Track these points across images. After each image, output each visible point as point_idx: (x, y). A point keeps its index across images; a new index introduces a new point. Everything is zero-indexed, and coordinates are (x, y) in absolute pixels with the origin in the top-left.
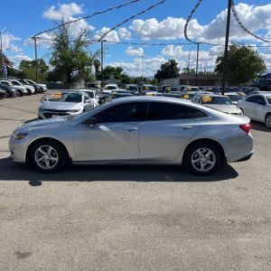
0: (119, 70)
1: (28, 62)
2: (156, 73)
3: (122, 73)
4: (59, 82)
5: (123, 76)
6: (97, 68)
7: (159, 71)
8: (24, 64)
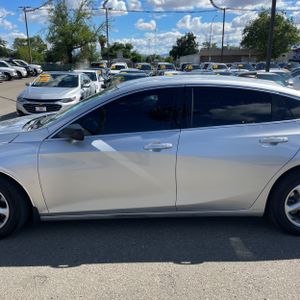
0: (129, 47)
1: (23, 40)
2: (171, 49)
3: (132, 50)
4: (59, 63)
5: (133, 54)
6: (102, 44)
7: (174, 47)
8: (18, 42)
